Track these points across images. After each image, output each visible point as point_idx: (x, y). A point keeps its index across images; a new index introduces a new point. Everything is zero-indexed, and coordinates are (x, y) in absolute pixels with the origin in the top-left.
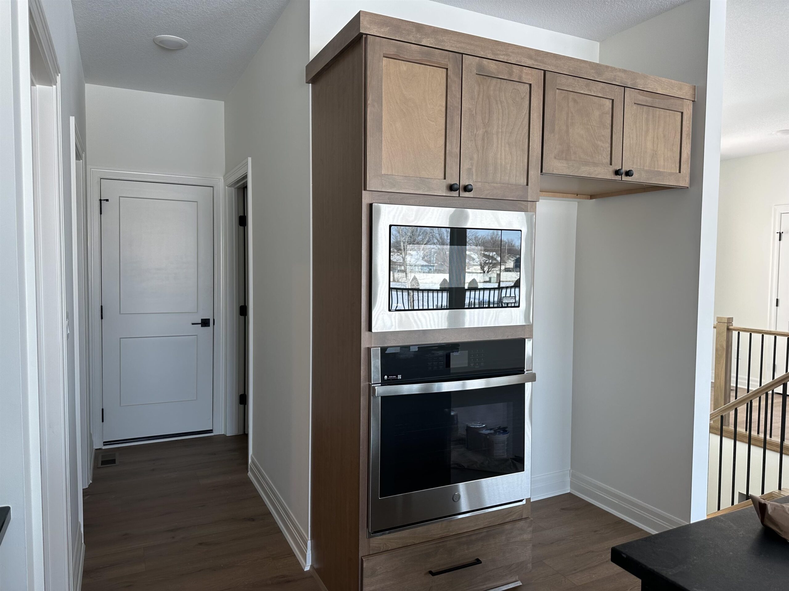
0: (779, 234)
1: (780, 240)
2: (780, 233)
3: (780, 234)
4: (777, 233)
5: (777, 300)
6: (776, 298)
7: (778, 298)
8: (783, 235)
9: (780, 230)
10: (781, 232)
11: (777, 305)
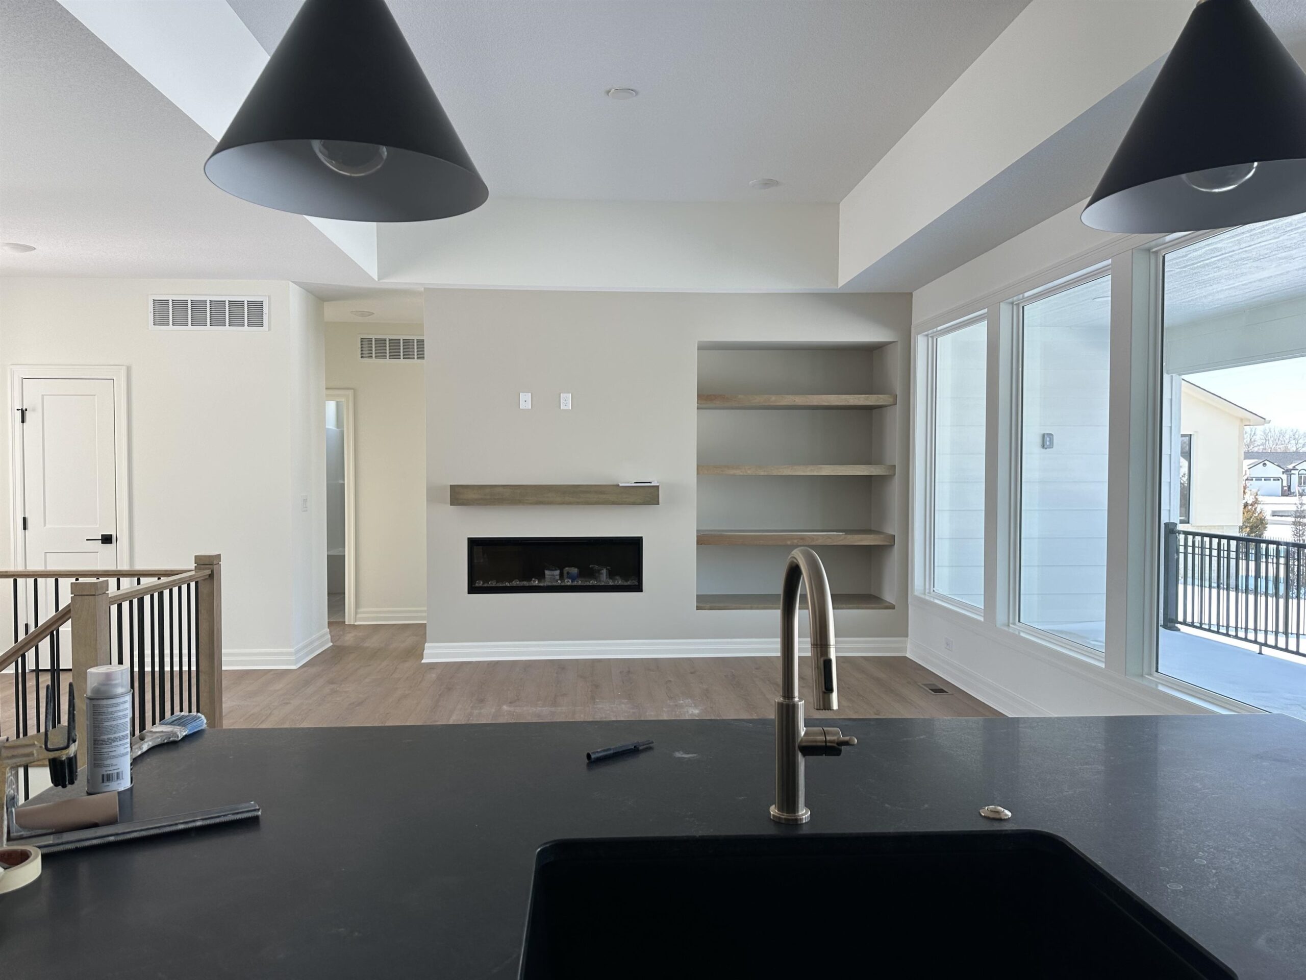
0: (20, 411)
1: (23, 421)
2: (22, 410)
3: (23, 412)
4: (18, 410)
5: (25, 519)
6: (23, 516)
7: (26, 516)
8: (27, 414)
9: (23, 406)
10: (24, 409)
11: (25, 528)
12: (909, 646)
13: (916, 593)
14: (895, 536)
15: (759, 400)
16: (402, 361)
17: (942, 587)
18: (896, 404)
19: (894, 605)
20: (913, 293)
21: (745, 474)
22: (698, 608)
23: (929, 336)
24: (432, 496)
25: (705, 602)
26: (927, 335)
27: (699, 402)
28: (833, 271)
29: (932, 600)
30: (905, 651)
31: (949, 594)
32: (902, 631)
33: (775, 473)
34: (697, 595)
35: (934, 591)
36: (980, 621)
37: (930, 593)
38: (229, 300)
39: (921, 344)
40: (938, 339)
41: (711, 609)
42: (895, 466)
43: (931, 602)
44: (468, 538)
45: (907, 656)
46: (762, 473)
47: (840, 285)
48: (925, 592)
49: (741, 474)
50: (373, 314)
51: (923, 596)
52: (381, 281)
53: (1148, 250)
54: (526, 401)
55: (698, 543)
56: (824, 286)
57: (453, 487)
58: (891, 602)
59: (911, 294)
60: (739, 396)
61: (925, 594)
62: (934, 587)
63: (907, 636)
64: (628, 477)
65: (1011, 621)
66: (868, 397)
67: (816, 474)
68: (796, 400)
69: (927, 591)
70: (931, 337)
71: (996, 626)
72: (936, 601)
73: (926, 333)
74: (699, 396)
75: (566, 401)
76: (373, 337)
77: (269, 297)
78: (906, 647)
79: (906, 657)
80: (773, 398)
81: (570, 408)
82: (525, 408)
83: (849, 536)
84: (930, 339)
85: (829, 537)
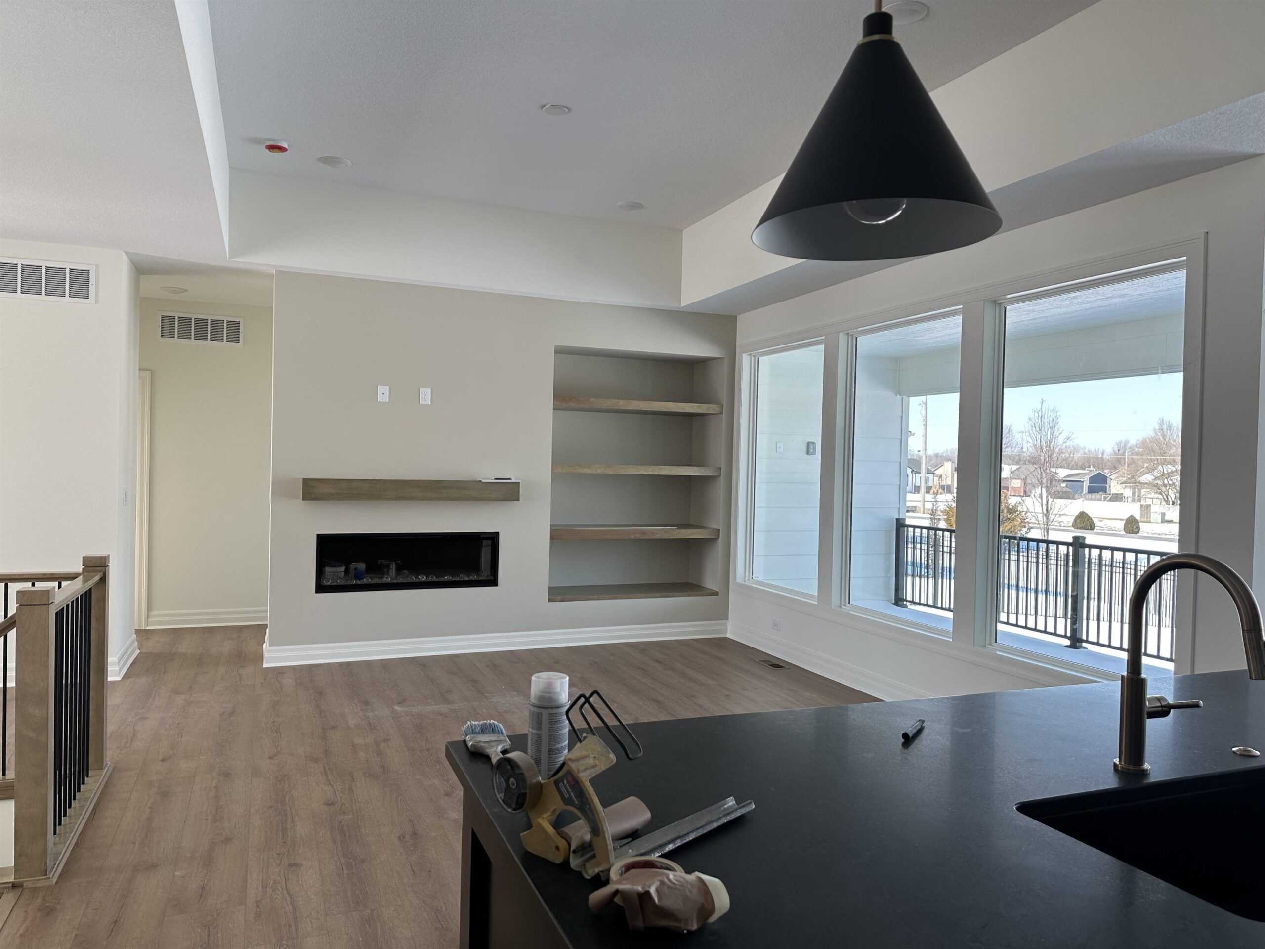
12: (729, 628)
13: (738, 580)
14: (719, 530)
15: (608, 404)
16: (209, 343)
17: (759, 575)
18: (723, 413)
19: (718, 592)
20: (738, 317)
21: (596, 473)
22: (550, 600)
23: (752, 355)
24: (281, 489)
25: (557, 594)
26: (750, 355)
27: (555, 403)
28: (676, 290)
29: (750, 585)
30: (726, 631)
31: (765, 580)
32: (723, 615)
33: (622, 472)
34: (549, 587)
35: (752, 578)
36: (815, 604)
37: (749, 580)
38: (47, 265)
39: (745, 361)
40: (759, 358)
41: (562, 600)
42: (721, 468)
43: (750, 586)
44: (317, 535)
45: (728, 636)
46: (611, 473)
47: (682, 305)
48: (745, 579)
49: (592, 472)
50: (187, 290)
51: (743, 583)
52: (232, 260)
53: (995, 302)
54: (383, 394)
55: (551, 539)
56: (668, 304)
57: (306, 482)
58: (714, 589)
59: (736, 317)
60: (592, 399)
61: (745, 581)
62: (752, 575)
63: (727, 619)
64: (488, 473)
65: (842, 603)
66: (700, 406)
67: (656, 473)
68: (641, 406)
69: (747, 579)
70: (753, 356)
71: (831, 608)
72: (754, 585)
73: (749, 353)
74: (556, 397)
75: (426, 396)
76: (177, 315)
77: (97, 266)
78: (727, 629)
79: (726, 637)
80: (621, 402)
81: (430, 403)
82: (382, 401)
83: (683, 531)
84: (753, 358)
85: (666, 531)
